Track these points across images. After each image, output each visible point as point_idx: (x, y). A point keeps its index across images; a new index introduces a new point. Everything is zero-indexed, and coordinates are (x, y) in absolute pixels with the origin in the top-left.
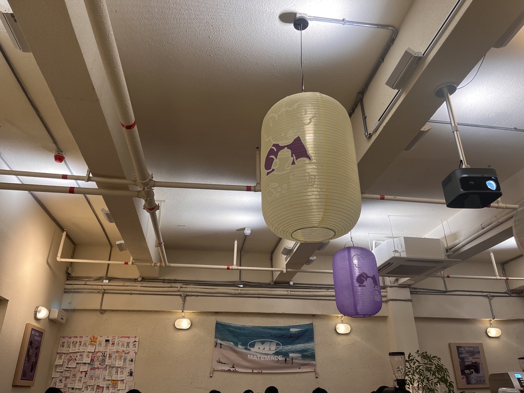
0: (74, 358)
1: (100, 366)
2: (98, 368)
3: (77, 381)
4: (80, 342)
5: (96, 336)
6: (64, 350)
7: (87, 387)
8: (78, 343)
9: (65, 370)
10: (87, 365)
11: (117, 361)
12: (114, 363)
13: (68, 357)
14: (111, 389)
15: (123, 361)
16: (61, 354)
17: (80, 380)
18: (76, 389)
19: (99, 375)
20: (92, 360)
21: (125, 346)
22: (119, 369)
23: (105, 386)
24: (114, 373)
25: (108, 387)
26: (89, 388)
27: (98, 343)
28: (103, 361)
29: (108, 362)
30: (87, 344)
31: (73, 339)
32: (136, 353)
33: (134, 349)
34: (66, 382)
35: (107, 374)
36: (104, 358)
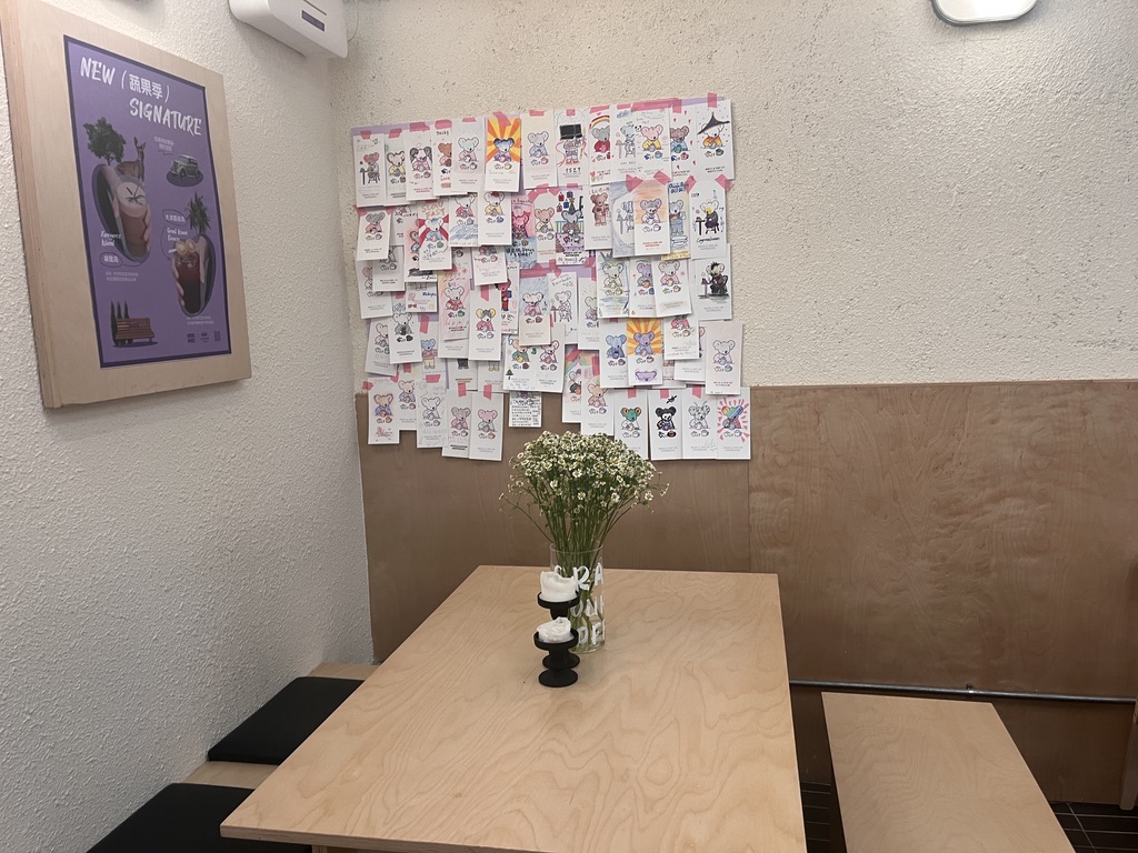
0: (433, 226)
1: (560, 258)
2: (554, 267)
3: (474, 331)
4: (442, 147)
5: (511, 114)
6: (381, 192)
7: (524, 353)
8: (437, 155)
9: (411, 284)
10: (501, 255)
11: (639, 227)
12: (625, 237)
13: (409, 223)
14: (631, 359)
15: (666, 225)
16: (372, 213)
17: (485, 326)
18: (477, 362)
19: (564, 298)
20: (519, 232)
21: (667, 152)
22: (655, 265)
23: (604, 349)
24: (634, 288)
25: (616, 353)
26: (535, 360)
28: (572, 231)
29: (594, 234)
30: (480, 155)
31: (408, 140)
32: (727, 184)
33: (715, 161)
34: (426, 337)
35: (601, 295)
36: (572, 218)
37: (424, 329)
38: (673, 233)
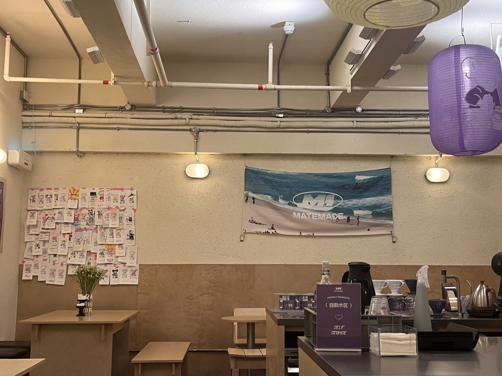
0: (50, 216)
1: (88, 227)
2: (86, 229)
3: (60, 247)
4: (55, 195)
5: (76, 188)
6: (36, 206)
7: (74, 254)
8: (54, 197)
9: (41, 232)
10: (70, 225)
11: (110, 220)
12: (107, 222)
13: (43, 215)
14: (106, 256)
15: (118, 220)
16: (32, 212)
17: (63, 245)
18: (59, 255)
19: (88, 238)
20: (76, 219)
21: (119, 201)
22: (114, 230)
23: (98, 252)
24: (108, 236)
25: (102, 254)
26: (77, 255)
27: (80, 197)
28: (92, 220)
29: (97, 221)
30: (66, 198)
31: (45, 192)
32: (135, 210)
33: (132, 204)
34: (44, 248)
35: (99, 237)
36: (92, 216)
37: (44, 245)
38: (120, 222)
